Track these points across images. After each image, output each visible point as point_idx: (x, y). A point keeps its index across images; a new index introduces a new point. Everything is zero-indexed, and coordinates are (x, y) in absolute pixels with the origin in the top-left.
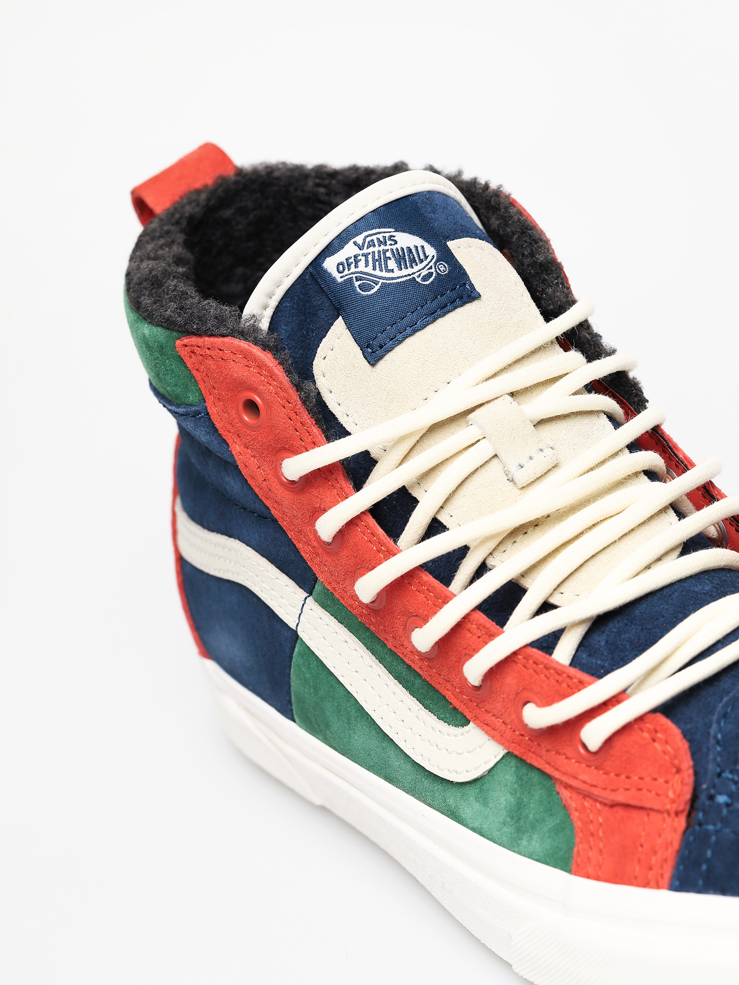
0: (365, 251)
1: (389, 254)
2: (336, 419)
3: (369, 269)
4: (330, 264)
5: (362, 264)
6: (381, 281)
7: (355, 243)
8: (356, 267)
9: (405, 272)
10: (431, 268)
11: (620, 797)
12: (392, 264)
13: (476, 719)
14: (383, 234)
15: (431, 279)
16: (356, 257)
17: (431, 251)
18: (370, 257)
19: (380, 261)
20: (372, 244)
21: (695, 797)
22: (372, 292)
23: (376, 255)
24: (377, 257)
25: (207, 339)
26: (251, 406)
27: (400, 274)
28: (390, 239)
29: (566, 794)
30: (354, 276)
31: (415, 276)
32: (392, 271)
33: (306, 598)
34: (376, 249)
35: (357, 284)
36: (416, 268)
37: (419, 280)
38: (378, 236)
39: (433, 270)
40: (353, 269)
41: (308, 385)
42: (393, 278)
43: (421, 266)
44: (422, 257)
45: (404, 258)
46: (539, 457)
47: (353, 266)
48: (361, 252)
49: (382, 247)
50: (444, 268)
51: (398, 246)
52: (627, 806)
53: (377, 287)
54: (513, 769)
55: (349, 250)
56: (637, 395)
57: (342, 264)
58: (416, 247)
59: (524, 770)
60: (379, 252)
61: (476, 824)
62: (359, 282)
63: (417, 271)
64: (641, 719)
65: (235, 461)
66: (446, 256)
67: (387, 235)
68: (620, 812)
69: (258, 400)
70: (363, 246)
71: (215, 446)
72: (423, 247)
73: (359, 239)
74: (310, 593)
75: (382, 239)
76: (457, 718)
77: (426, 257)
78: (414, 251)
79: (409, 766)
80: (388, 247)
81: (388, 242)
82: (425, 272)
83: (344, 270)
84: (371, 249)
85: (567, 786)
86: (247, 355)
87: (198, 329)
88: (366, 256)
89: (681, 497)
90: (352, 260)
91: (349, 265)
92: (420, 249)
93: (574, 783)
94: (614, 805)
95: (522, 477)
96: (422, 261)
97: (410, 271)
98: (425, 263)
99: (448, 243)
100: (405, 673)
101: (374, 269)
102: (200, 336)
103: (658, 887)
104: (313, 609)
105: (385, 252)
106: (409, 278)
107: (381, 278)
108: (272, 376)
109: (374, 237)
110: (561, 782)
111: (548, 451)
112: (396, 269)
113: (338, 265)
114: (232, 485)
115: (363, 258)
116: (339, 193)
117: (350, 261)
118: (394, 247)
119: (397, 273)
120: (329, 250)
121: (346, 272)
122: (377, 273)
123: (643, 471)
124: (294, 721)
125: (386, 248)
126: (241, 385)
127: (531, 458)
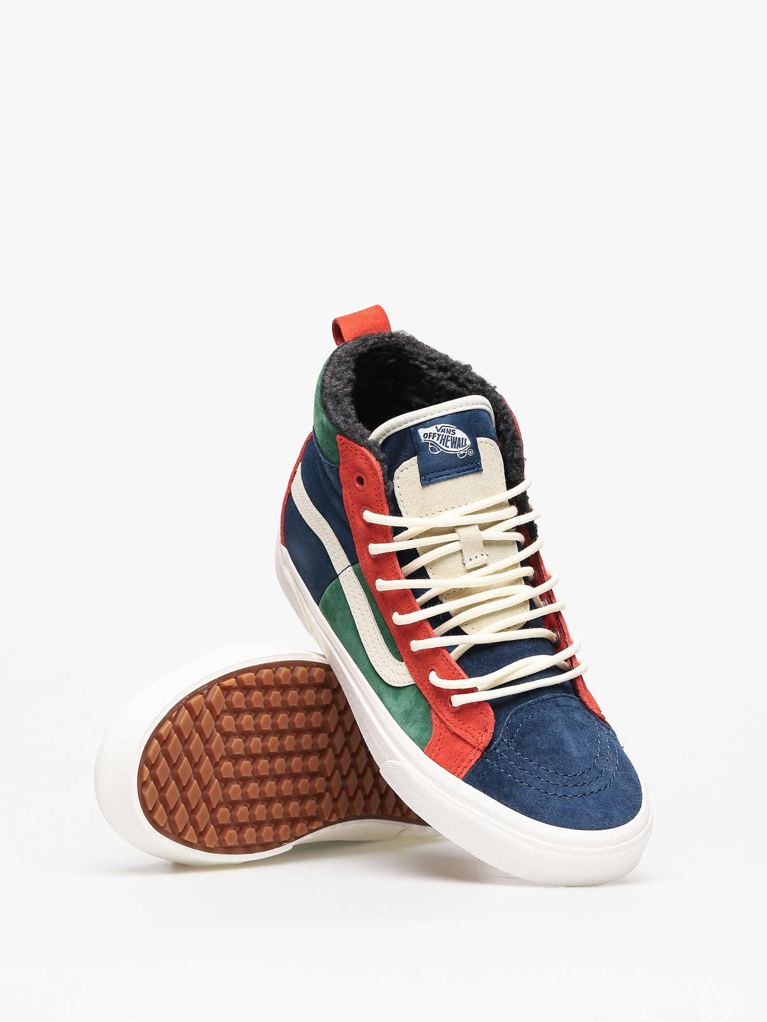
0: (439, 433)
1: (449, 438)
2: (397, 501)
3: (438, 442)
4: (422, 432)
5: (436, 438)
6: (441, 450)
7: (436, 427)
8: (433, 438)
9: (453, 449)
10: (466, 451)
11: (457, 732)
12: (449, 444)
13: (407, 663)
14: (450, 428)
15: (464, 457)
16: (434, 434)
17: (468, 443)
18: (441, 437)
19: (444, 440)
20: (443, 431)
21: (488, 747)
22: (436, 453)
23: (444, 437)
24: (443, 438)
25: (352, 442)
26: (360, 481)
27: (451, 450)
28: (452, 431)
29: (434, 716)
30: (430, 442)
31: (457, 453)
32: (448, 447)
33: (349, 566)
34: (445, 434)
35: (430, 446)
36: (459, 449)
37: (458, 455)
38: (448, 428)
39: (466, 452)
40: (431, 439)
41: (390, 482)
42: (447, 451)
43: (461, 449)
44: (464, 444)
45: (456, 443)
46: (480, 557)
47: (431, 437)
48: (437, 433)
49: (448, 434)
50: (471, 453)
51: (455, 436)
52: (459, 737)
53: (438, 452)
54: (415, 692)
55: (432, 429)
56: (534, 533)
57: (427, 434)
58: (463, 439)
59: (419, 695)
60: (446, 436)
61: (389, 706)
62: (431, 446)
63: (459, 451)
64: (480, 703)
65: (343, 497)
66: (475, 446)
67: (452, 429)
68: (454, 738)
69: (364, 478)
70: (440, 430)
71: (336, 485)
72: (466, 439)
73: (439, 426)
74: (352, 565)
75: (449, 430)
76: (398, 656)
77: (465, 445)
78: (461, 440)
79: (367, 663)
80: (450, 435)
81: (451, 433)
82: (462, 452)
83: (427, 437)
84: (442, 433)
85: (436, 714)
86: (367, 459)
87: (350, 437)
88: (439, 435)
89: (536, 597)
90: (432, 435)
91: (429, 437)
92: (464, 440)
93: (440, 715)
94: (454, 734)
95: (470, 565)
96: (463, 447)
97: (456, 450)
98: (464, 448)
99: (477, 439)
100: (382, 622)
101: (440, 443)
102: (350, 440)
103: (458, 776)
104: (350, 572)
105: (448, 436)
106: (454, 453)
107: (442, 448)
108: (376, 473)
109: (446, 428)
110: (434, 711)
111: (485, 556)
112: (450, 447)
113: (425, 434)
114: (337, 504)
115: (437, 436)
116: (434, 369)
117: (431, 435)
118: (453, 436)
119: (450, 449)
120: (423, 424)
121: (427, 439)
122: (441, 445)
123: (524, 578)
124: (318, 606)
125: (449, 435)
126: (360, 470)
127: (476, 557)
